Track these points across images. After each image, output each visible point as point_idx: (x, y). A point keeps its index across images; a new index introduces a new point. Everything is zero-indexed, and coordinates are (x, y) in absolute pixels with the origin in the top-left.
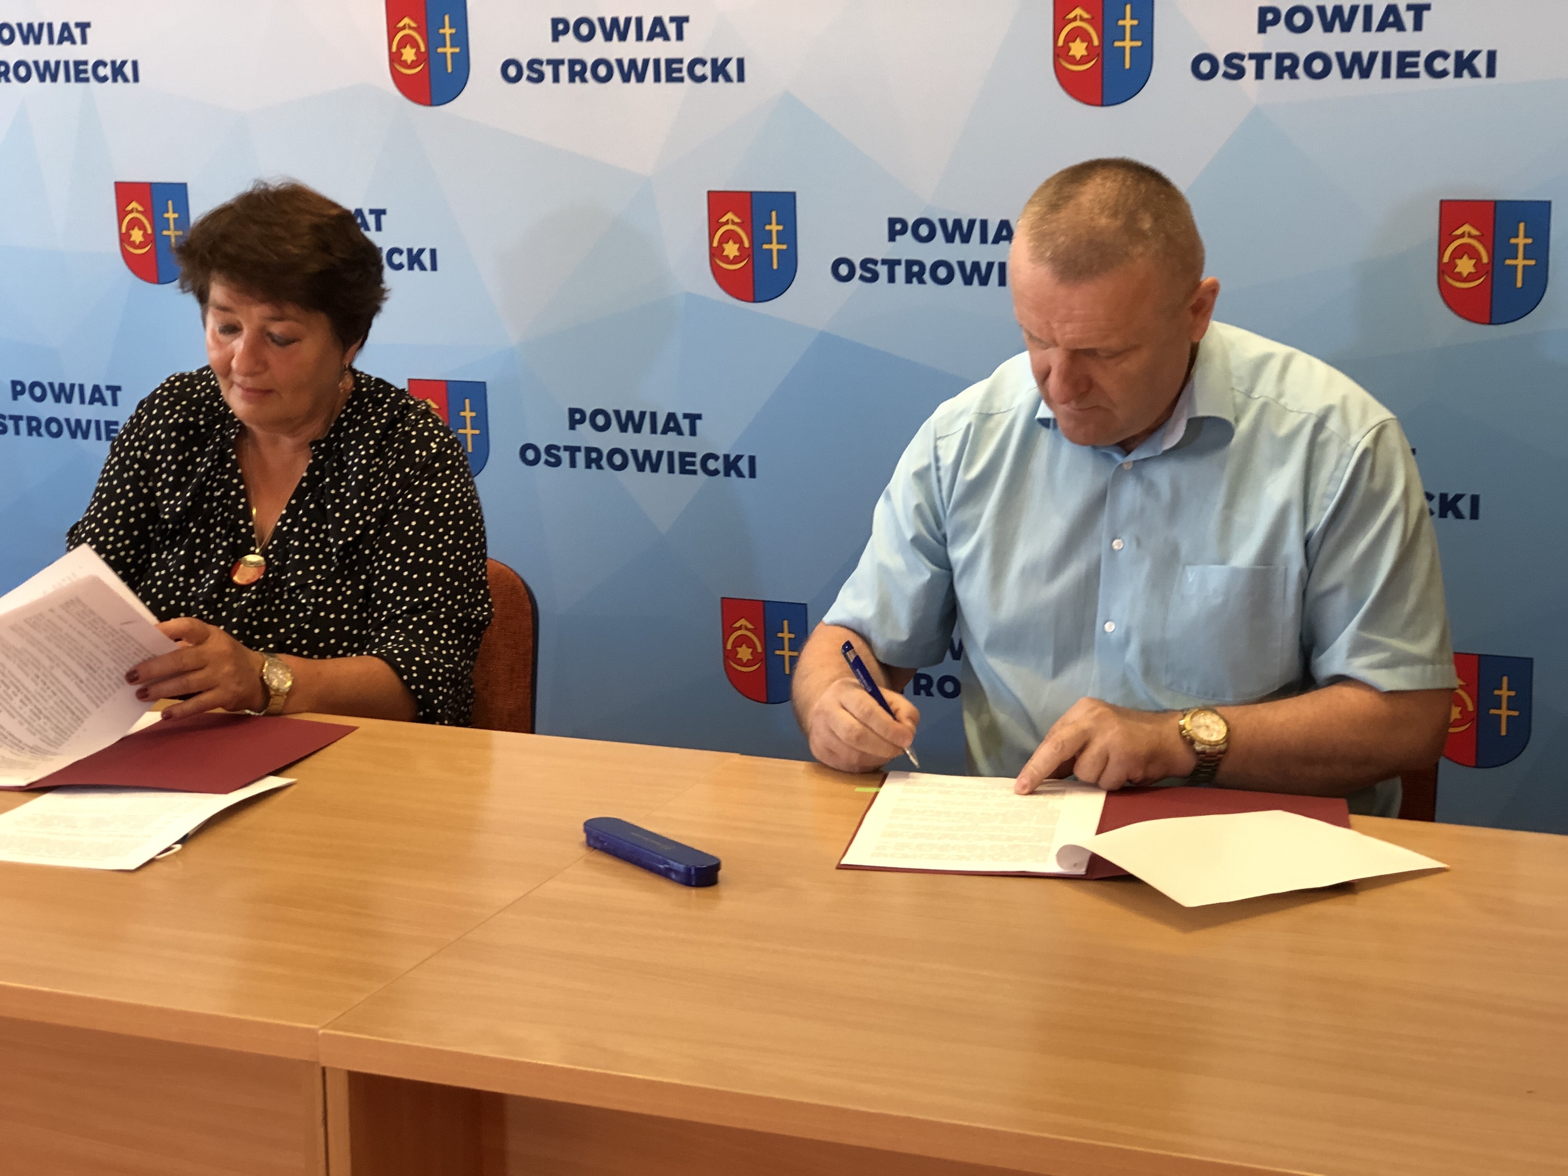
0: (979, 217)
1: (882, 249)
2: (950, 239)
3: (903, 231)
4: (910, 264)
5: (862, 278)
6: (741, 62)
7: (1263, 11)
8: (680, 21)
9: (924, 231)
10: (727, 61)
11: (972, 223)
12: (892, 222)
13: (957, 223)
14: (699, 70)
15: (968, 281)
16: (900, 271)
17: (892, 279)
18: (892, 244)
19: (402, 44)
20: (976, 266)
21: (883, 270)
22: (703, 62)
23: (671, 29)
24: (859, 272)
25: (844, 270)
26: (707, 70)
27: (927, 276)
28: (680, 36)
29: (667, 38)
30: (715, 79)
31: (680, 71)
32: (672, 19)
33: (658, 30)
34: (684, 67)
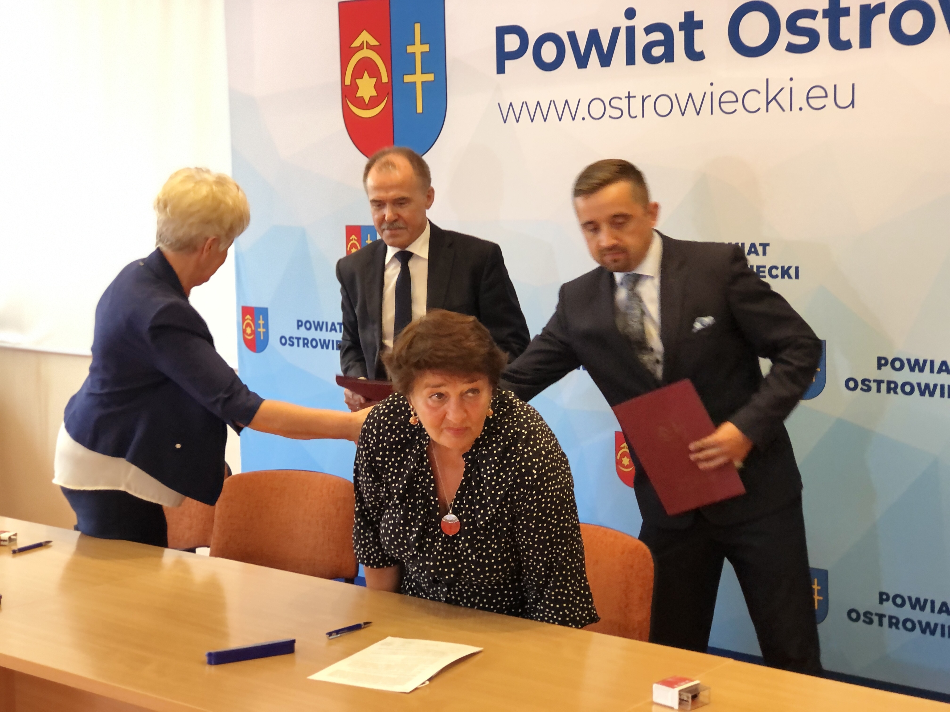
0: (929, 359)
1: (874, 374)
2: (912, 369)
3: (886, 364)
4: (889, 383)
5: (862, 389)
6: (797, 269)
8: (765, 246)
9: (897, 364)
10: (789, 268)
11: (925, 362)
12: (879, 359)
13: (917, 361)
14: (774, 272)
15: (922, 394)
16: (884, 386)
17: (879, 390)
18: (879, 371)
20: (927, 386)
21: (874, 386)
22: (776, 268)
23: (760, 249)
24: (860, 386)
25: (852, 384)
26: (778, 272)
27: (899, 390)
28: (764, 253)
29: (757, 254)
30: (783, 277)
31: (764, 272)
32: (761, 244)
33: (753, 250)
34: (767, 270)
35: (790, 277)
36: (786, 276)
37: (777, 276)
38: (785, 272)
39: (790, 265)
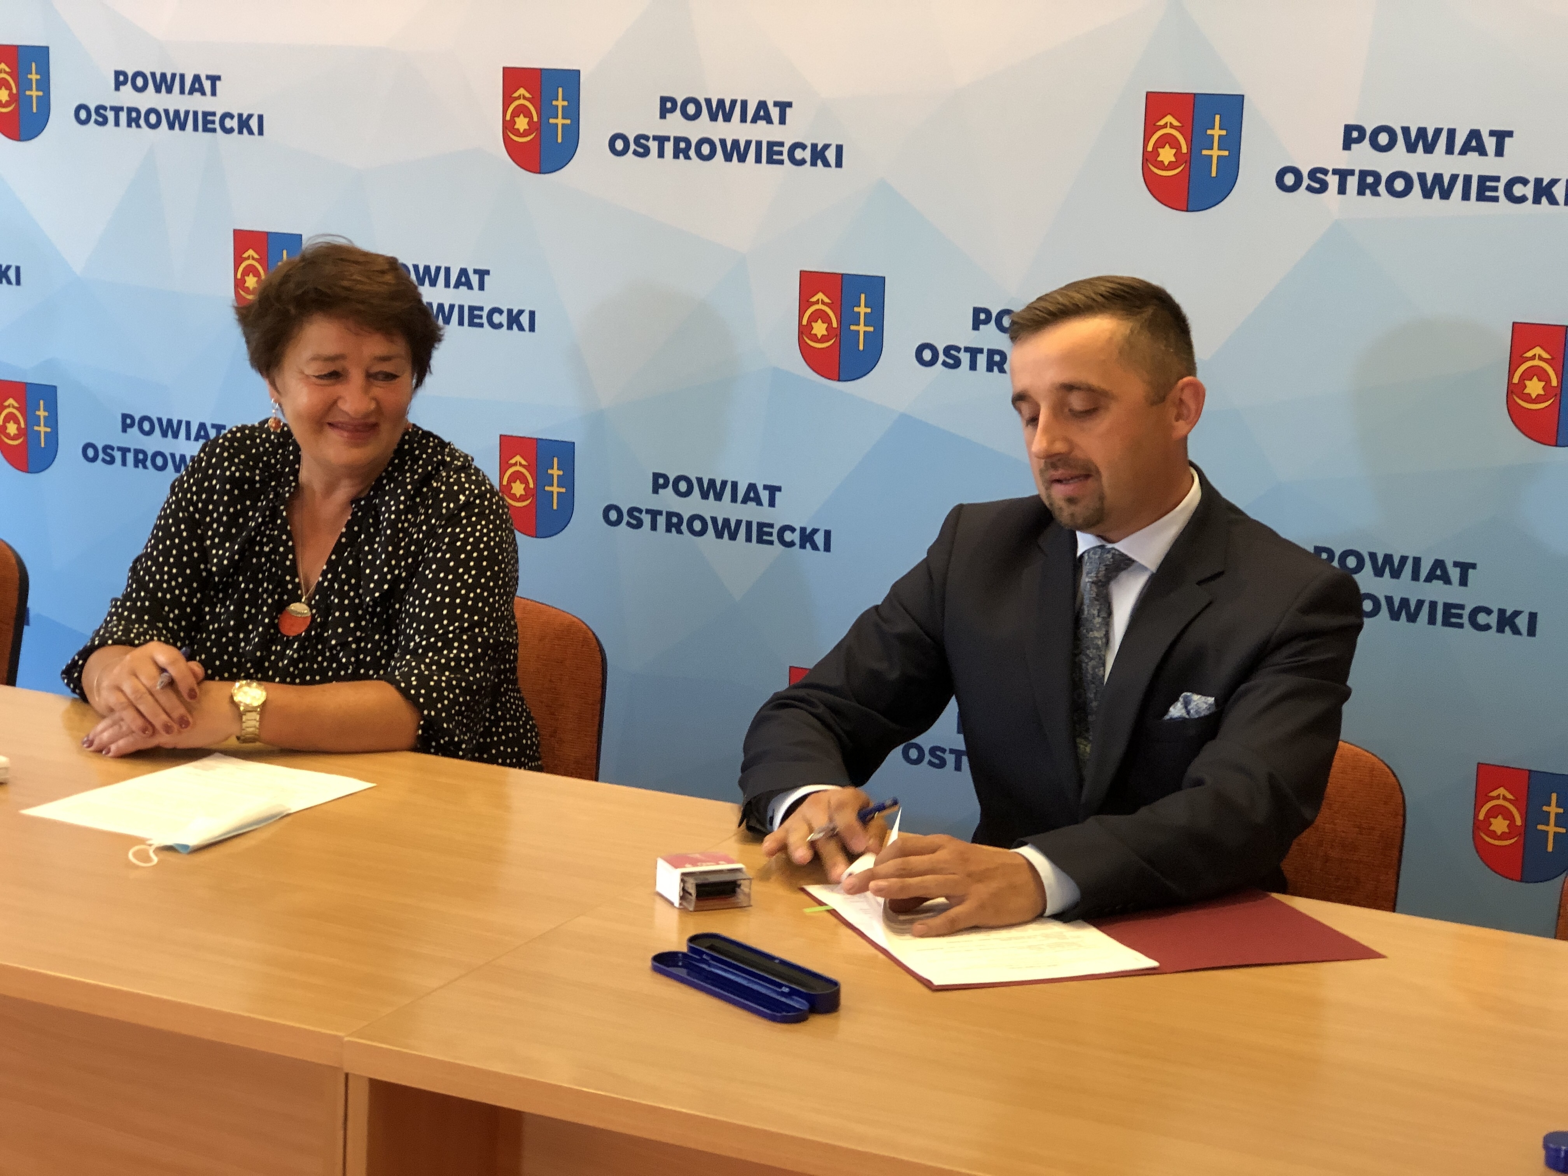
1: (966, 337)
3: (987, 321)
4: (991, 353)
5: (945, 364)
6: (839, 149)
7: (1348, 129)
8: (783, 106)
10: (826, 147)
12: (977, 311)
14: (799, 154)
16: (982, 359)
17: (973, 366)
18: (976, 332)
19: (516, 113)
21: (965, 357)
22: (803, 147)
23: (775, 113)
24: (942, 358)
25: (927, 355)
26: (807, 154)
28: (782, 121)
29: (769, 121)
30: (814, 164)
31: (781, 153)
32: (776, 104)
33: (762, 113)
34: (785, 150)
35: (826, 164)
36: (819, 162)
37: (802, 162)
38: (818, 155)
39: (828, 142)
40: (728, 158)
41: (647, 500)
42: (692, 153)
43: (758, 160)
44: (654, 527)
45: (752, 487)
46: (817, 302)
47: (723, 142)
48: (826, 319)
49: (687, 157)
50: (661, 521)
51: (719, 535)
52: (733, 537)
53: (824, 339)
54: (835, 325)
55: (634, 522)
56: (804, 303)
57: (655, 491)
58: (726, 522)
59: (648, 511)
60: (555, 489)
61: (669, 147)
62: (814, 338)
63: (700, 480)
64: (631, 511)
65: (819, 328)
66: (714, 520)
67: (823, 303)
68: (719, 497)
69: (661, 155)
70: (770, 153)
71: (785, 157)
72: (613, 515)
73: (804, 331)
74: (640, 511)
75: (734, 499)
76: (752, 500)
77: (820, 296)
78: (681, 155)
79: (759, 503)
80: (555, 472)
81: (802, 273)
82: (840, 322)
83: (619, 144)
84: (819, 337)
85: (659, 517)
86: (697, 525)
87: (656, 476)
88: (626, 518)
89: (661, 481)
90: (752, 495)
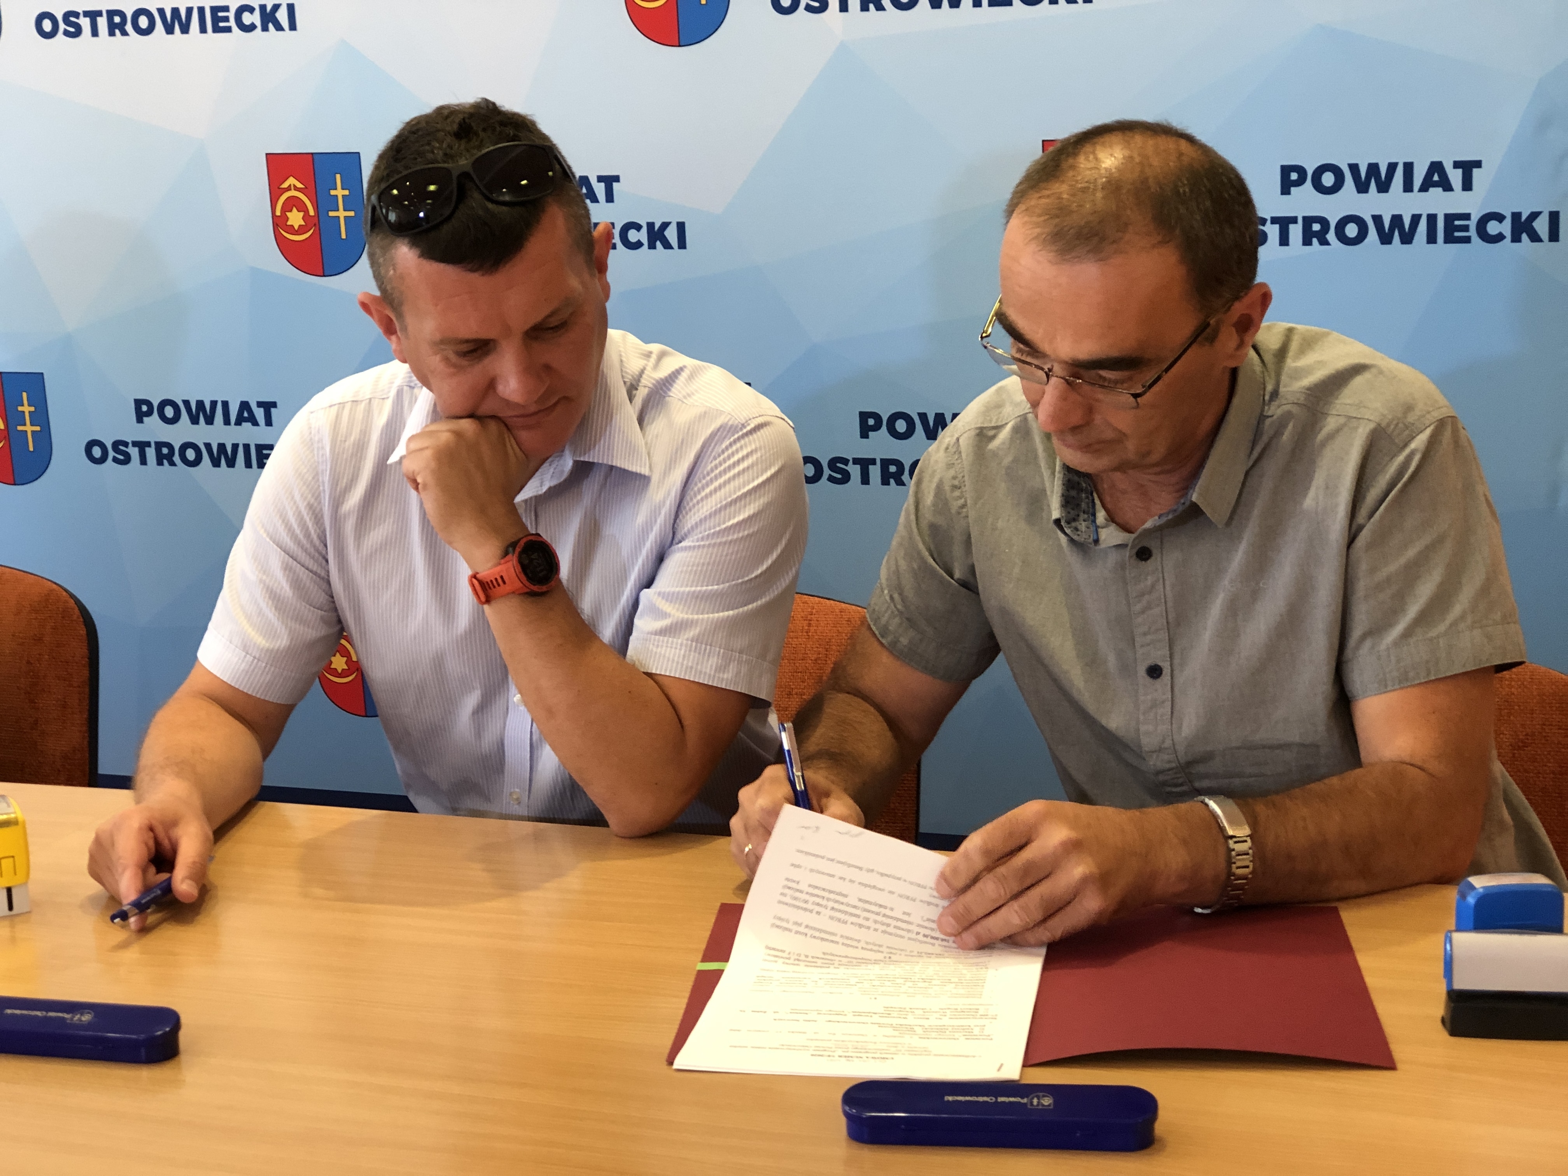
6: (291, 9)
10: (276, 7)
14: (247, 19)
22: (251, 10)
26: (254, 18)
30: (265, 28)
34: (231, 15)
35: (279, 27)
36: (271, 26)
37: (251, 28)
40: (169, 30)
41: (132, 431)
42: (129, 27)
43: (203, 30)
44: (143, 461)
45: (245, 406)
46: (288, 189)
47: (161, 11)
48: (302, 208)
49: (124, 33)
50: (151, 453)
51: (216, 463)
52: (231, 463)
53: (301, 230)
54: (312, 213)
55: (121, 457)
56: (275, 192)
57: (140, 420)
58: (222, 447)
59: (135, 444)
60: (29, 428)
61: (102, 22)
62: (291, 230)
63: (187, 403)
64: (116, 444)
65: (295, 218)
66: (208, 446)
67: (296, 189)
68: (210, 421)
69: (95, 33)
70: (216, 20)
71: (232, 23)
72: (97, 452)
73: (279, 223)
74: (126, 444)
75: (227, 422)
76: (246, 420)
77: (291, 181)
78: (117, 32)
79: (255, 423)
80: (26, 409)
81: (268, 155)
82: (316, 208)
83: (47, 25)
84: (296, 228)
85: (147, 449)
86: (191, 454)
87: (138, 403)
88: (112, 454)
89: (144, 408)
90: (246, 415)
